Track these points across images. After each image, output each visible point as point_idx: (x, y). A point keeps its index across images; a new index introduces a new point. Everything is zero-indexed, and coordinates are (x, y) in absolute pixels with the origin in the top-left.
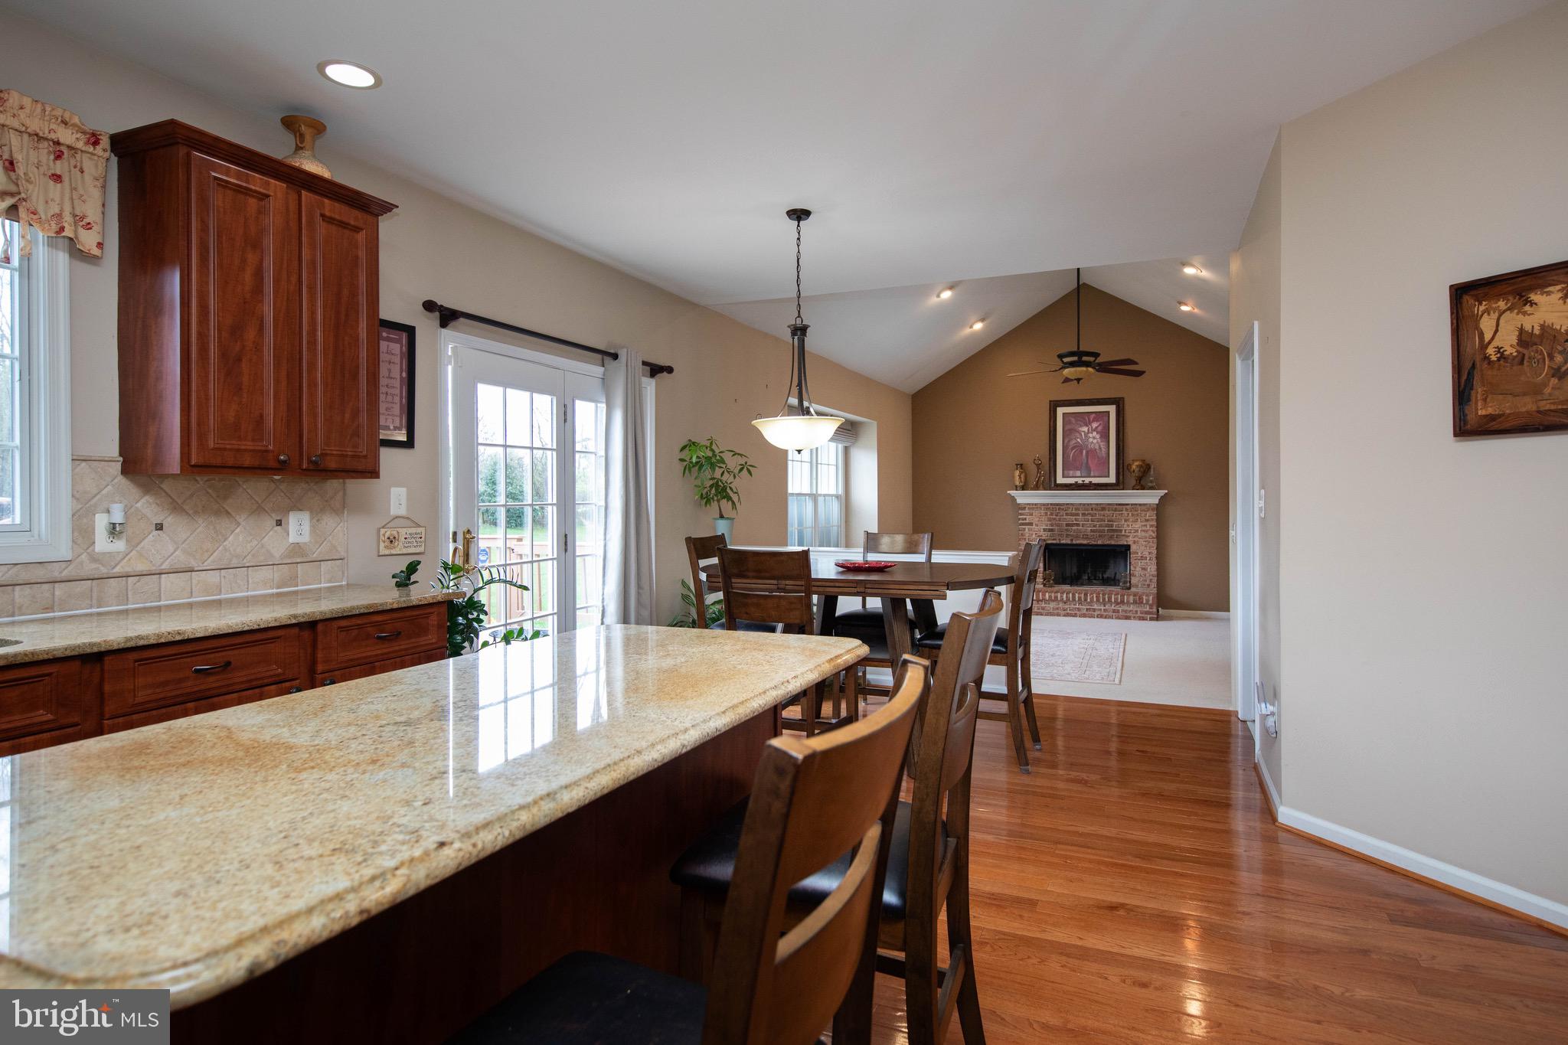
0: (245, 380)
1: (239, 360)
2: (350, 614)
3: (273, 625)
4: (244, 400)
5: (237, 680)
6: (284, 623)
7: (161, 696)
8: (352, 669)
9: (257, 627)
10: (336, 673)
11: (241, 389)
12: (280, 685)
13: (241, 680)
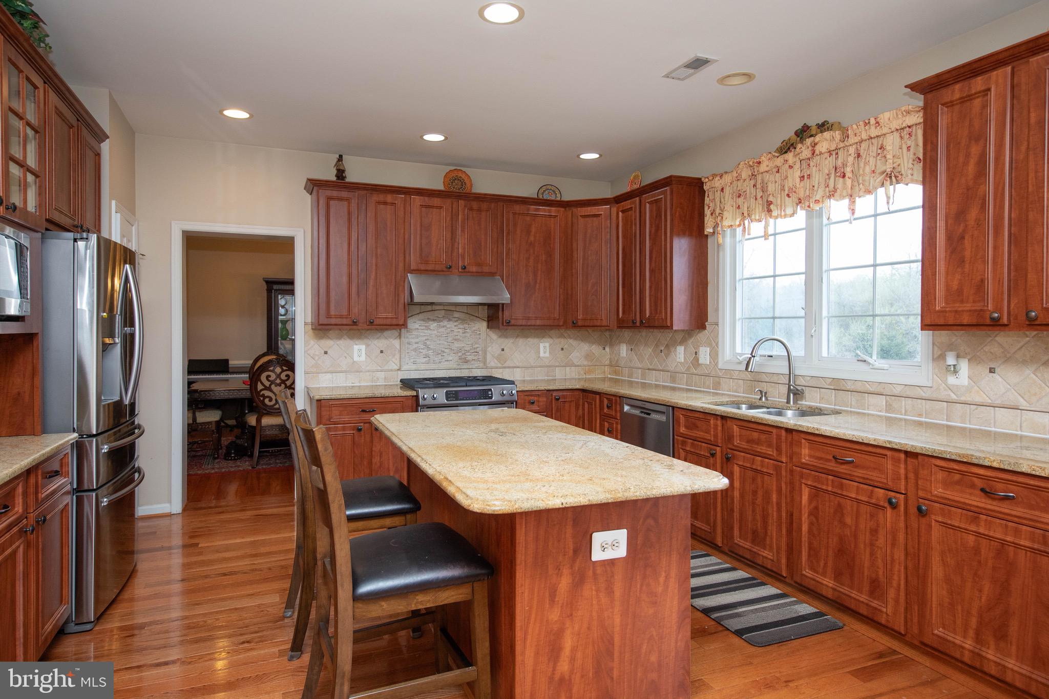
0: (968, 253)
1: (963, 238)
2: (940, 456)
3: (873, 443)
4: (966, 270)
5: (855, 474)
6: (880, 444)
7: (815, 464)
8: (953, 509)
9: (861, 441)
10: (936, 504)
11: (964, 261)
12: (887, 491)
13: (860, 475)
